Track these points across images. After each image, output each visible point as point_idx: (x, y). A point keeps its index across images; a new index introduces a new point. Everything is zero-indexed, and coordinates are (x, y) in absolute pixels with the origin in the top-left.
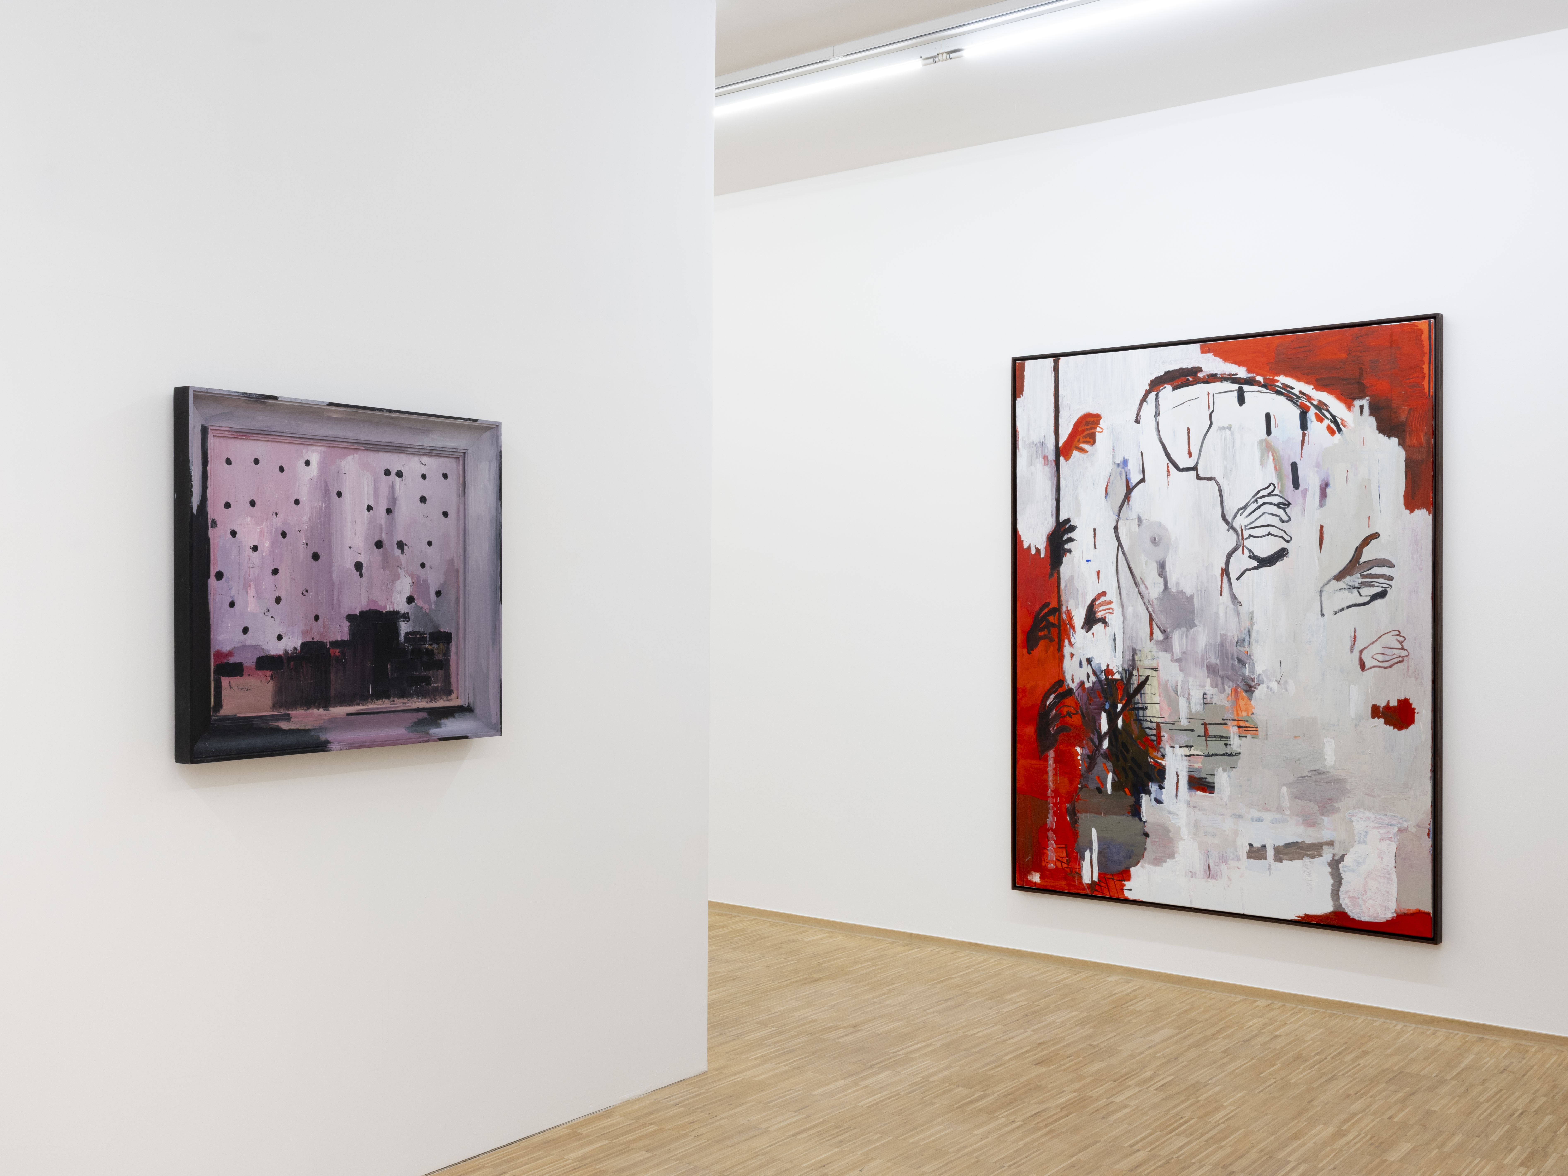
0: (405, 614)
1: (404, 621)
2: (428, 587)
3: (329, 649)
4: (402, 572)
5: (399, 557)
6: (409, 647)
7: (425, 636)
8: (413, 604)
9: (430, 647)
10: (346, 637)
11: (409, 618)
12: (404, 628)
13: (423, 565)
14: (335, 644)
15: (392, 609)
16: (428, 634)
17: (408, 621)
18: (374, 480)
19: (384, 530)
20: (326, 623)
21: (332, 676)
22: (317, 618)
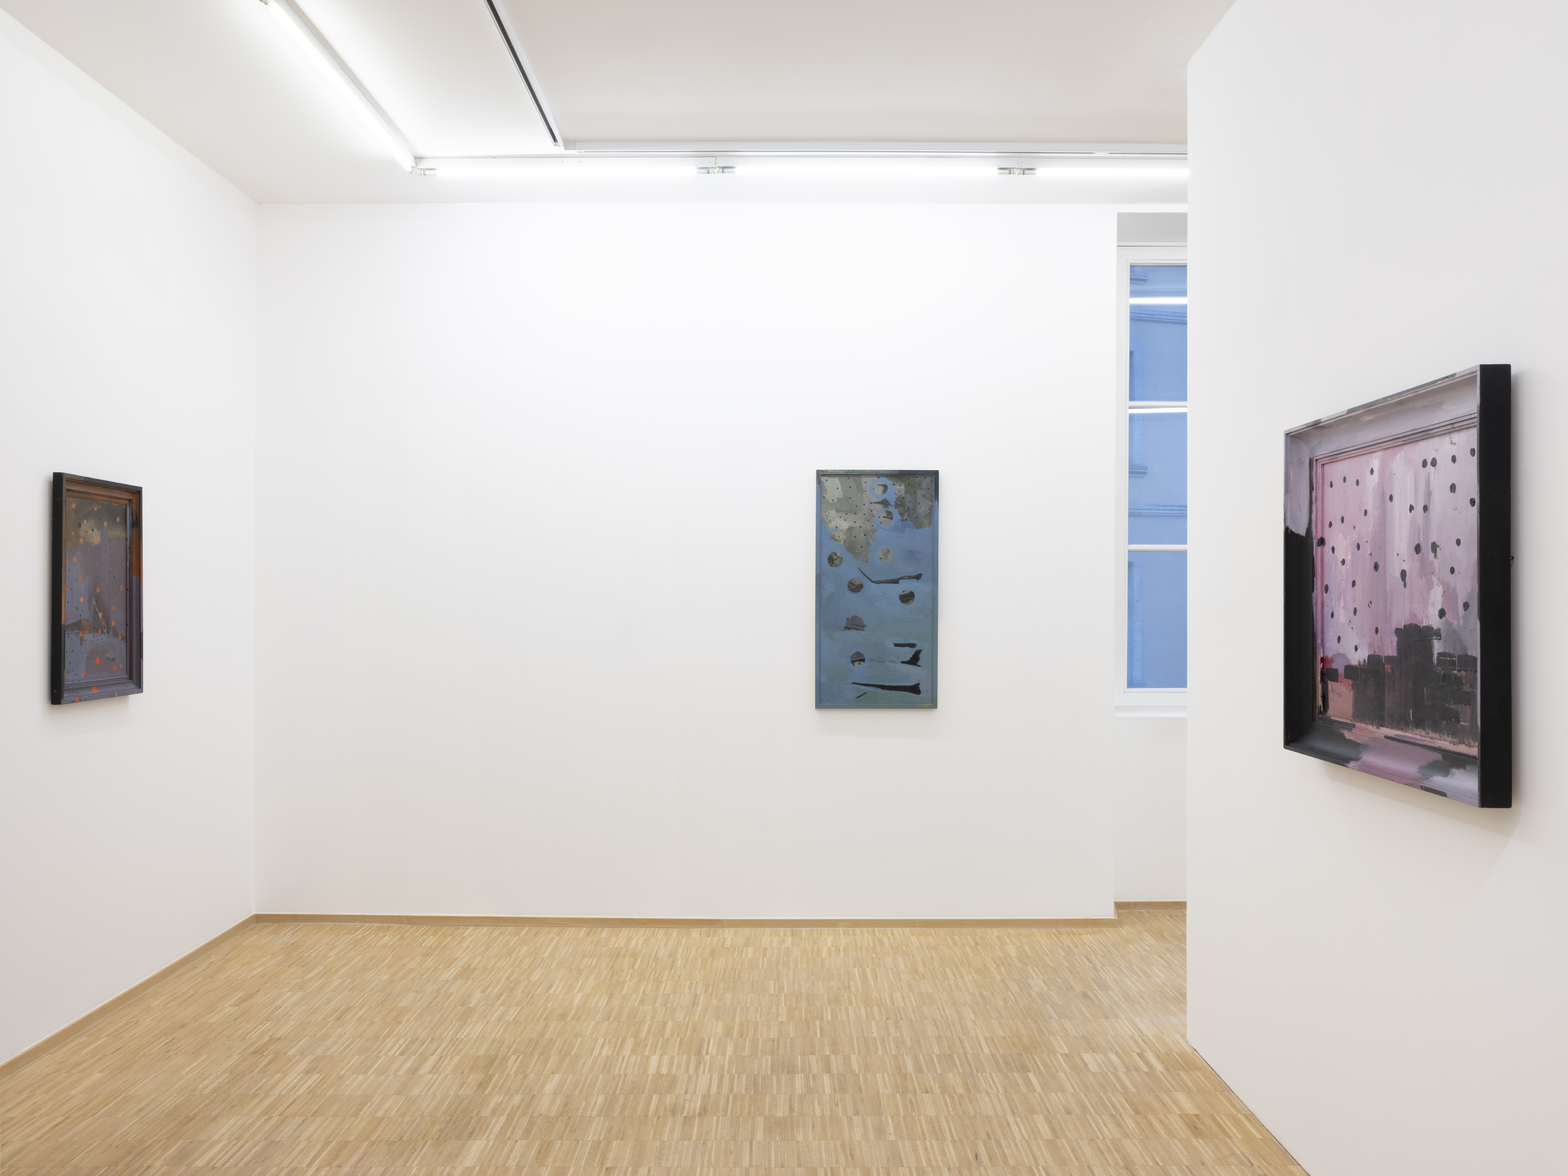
0: (1437, 630)
1: (1436, 639)
2: (1457, 598)
3: (1384, 665)
4: (1435, 580)
5: (1433, 561)
6: (1440, 670)
7: (1454, 659)
8: (1444, 618)
9: (1459, 674)
10: (1395, 654)
11: (1440, 636)
12: (1438, 647)
13: (1452, 571)
14: (1389, 659)
15: (1427, 625)
16: (1457, 657)
17: (1440, 639)
18: (1415, 476)
19: (1421, 532)
20: (1383, 637)
21: (1386, 694)
22: (1377, 630)
